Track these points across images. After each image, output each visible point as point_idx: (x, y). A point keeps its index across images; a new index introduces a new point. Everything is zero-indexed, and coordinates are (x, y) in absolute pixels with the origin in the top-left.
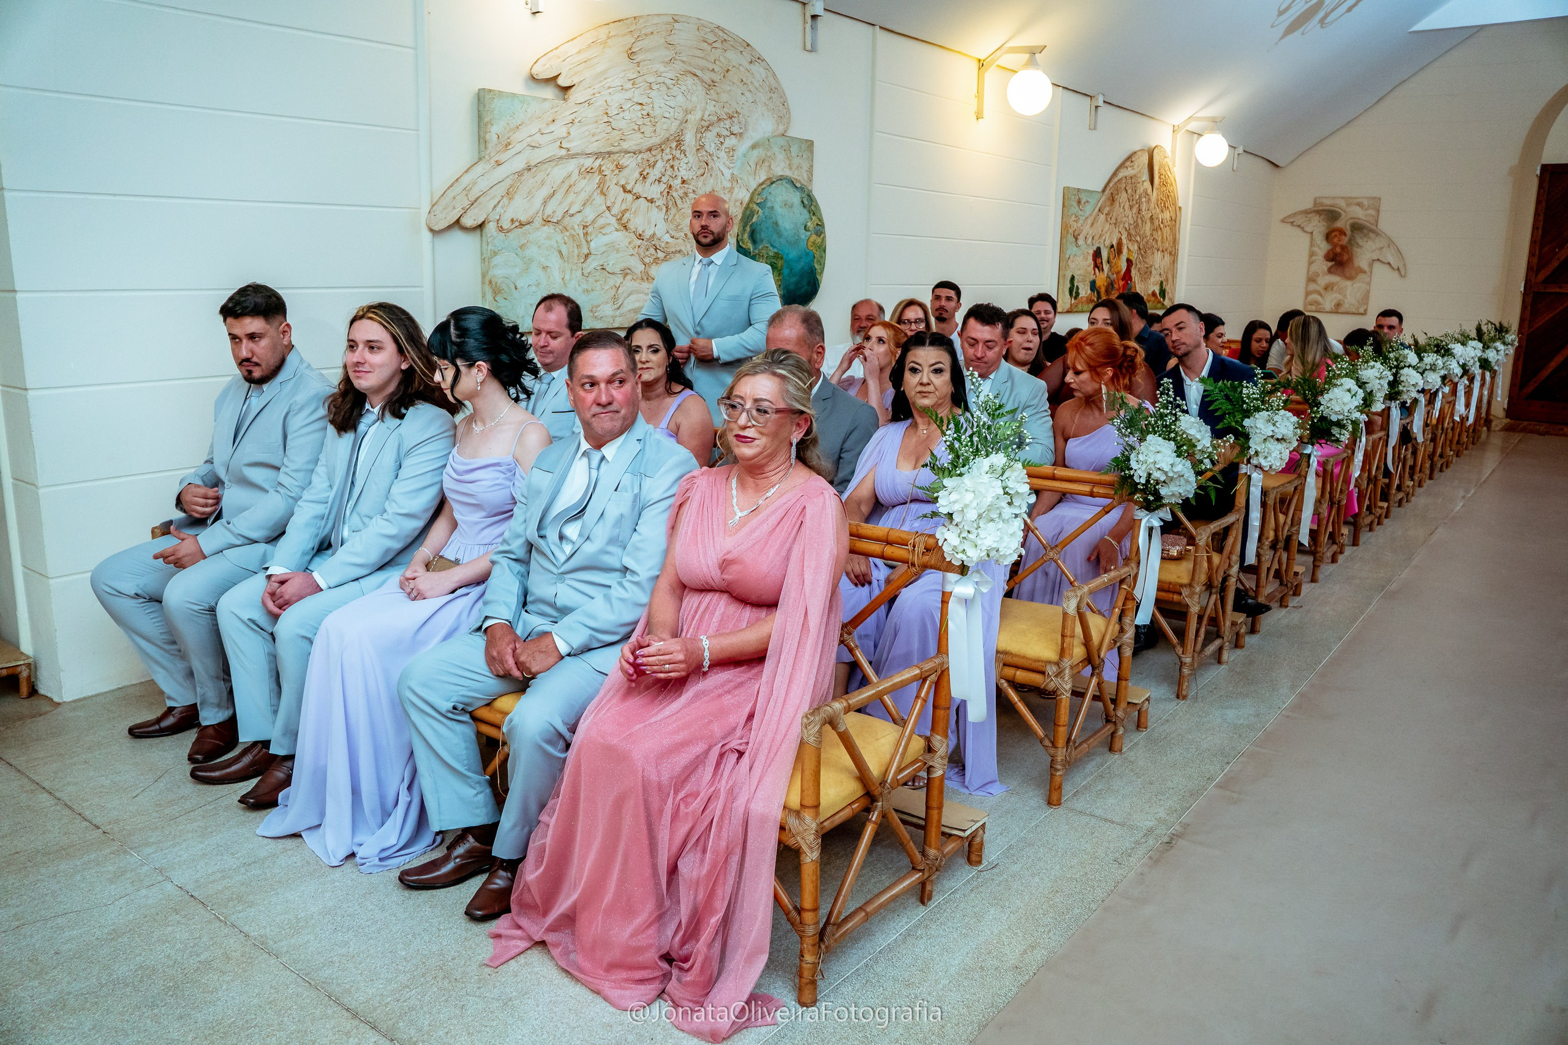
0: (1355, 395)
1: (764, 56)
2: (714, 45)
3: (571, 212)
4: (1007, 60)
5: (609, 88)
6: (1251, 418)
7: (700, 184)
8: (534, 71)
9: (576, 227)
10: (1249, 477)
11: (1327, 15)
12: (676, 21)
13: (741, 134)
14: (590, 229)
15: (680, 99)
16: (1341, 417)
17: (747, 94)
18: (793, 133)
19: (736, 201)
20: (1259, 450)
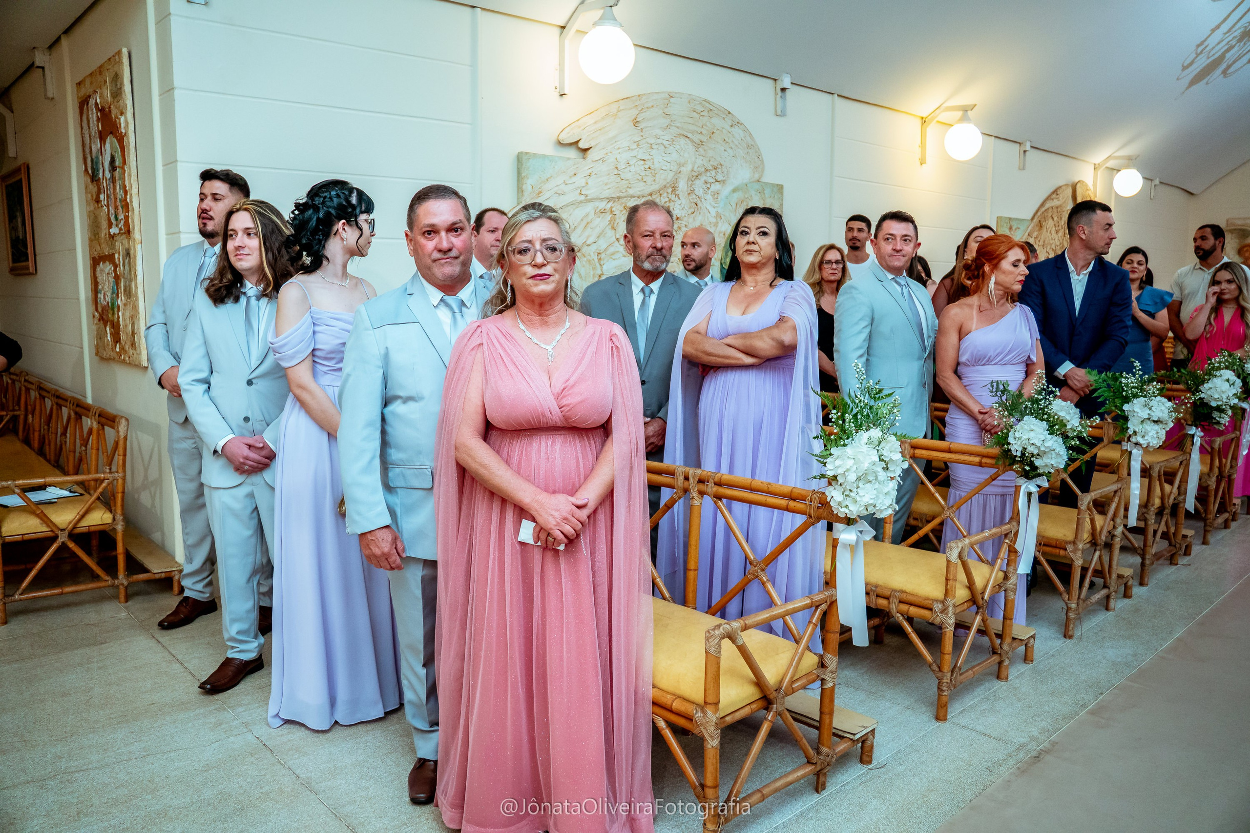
0: (1233, 384)
1: (742, 121)
2: (702, 114)
3: (588, 242)
4: (945, 117)
5: (619, 148)
6: (1130, 403)
7: (691, 220)
8: (560, 138)
9: (592, 254)
10: (1130, 453)
11: (1229, 67)
12: (672, 97)
13: (724, 181)
14: (603, 256)
15: (675, 156)
16: (1220, 403)
17: (729, 150)
18: (766, 179)
19: (720, 232)
20: (1137, 430)
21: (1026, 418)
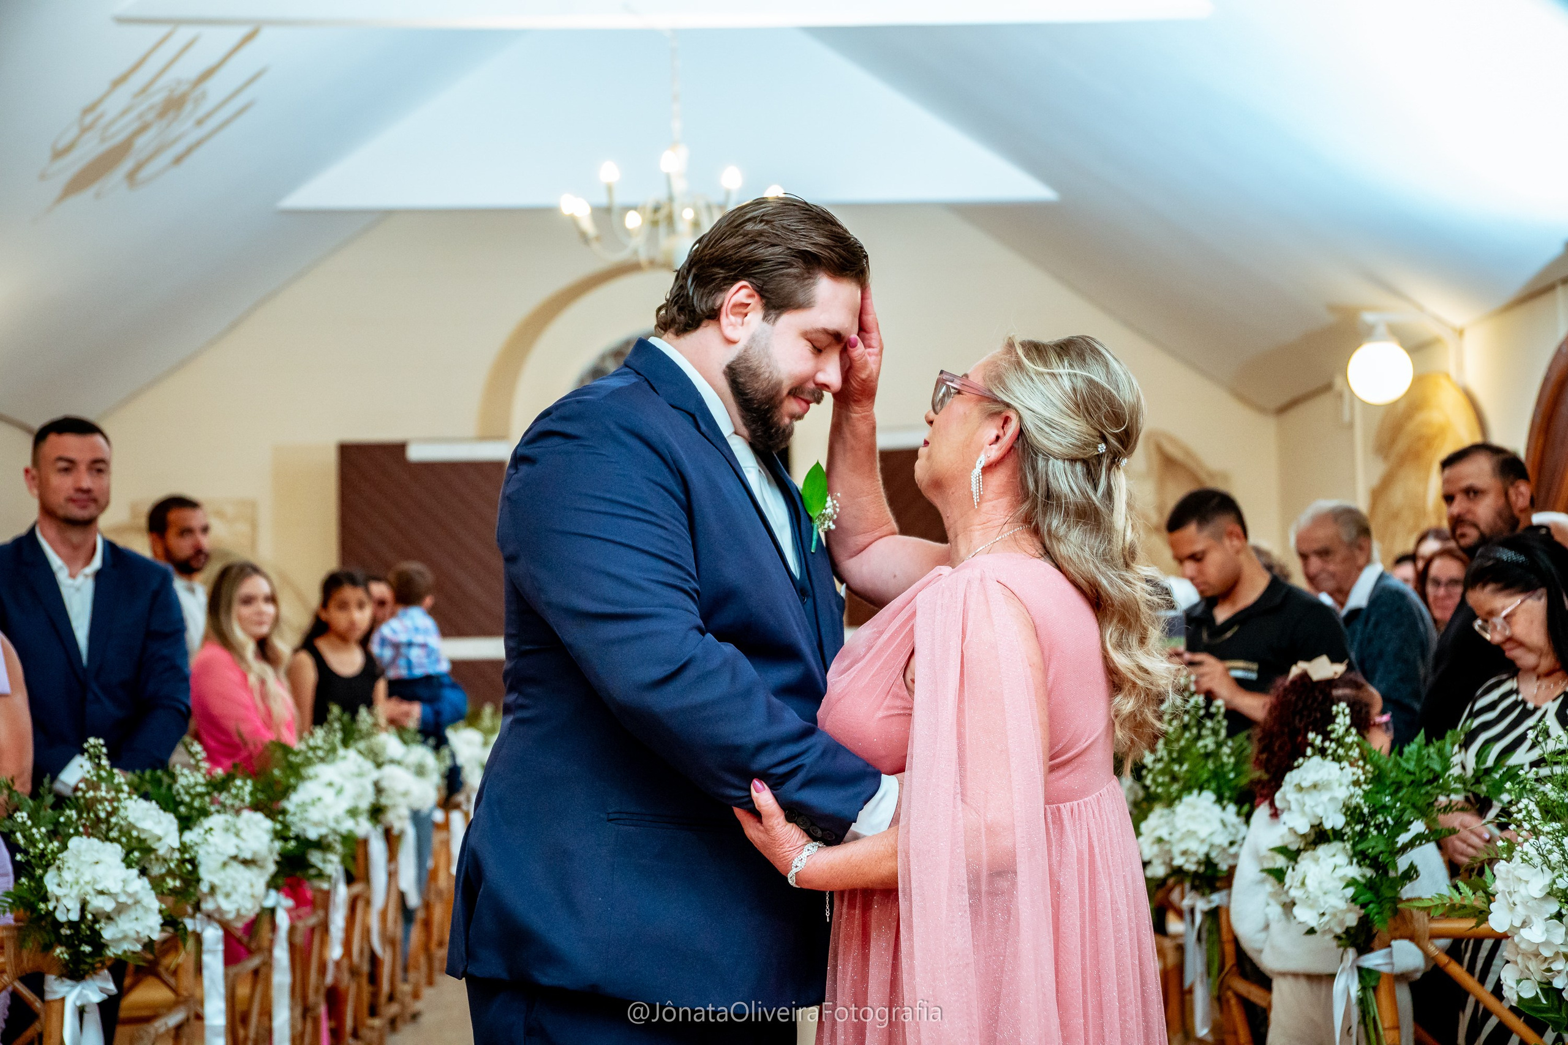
6: (201, 828)
11: (139, 167)
16: (323, 831)
20: (216, 882)
21: (74, 843)
